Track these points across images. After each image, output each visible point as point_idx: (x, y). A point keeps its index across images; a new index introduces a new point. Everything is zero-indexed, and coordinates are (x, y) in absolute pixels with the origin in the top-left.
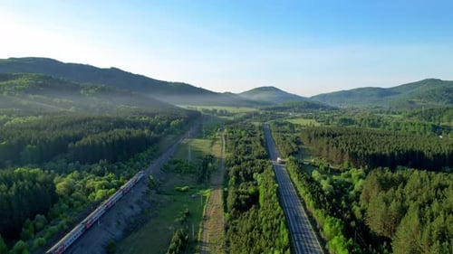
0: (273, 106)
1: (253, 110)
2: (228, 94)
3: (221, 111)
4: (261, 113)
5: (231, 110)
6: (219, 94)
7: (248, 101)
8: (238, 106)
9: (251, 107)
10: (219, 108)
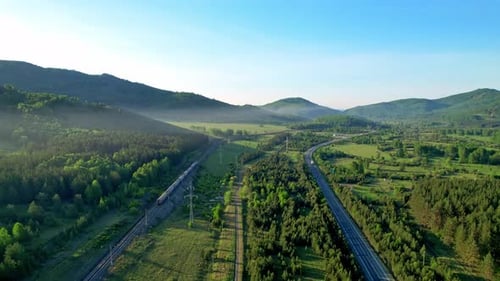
0: (308, 123)
1: (282, 129)
2: (248, 107)
3: (240, 133)
4: (295, 133)
5: (252, 129)
6: (238, 107)
7: (274, 117)
8: (262, 123)
9: (279, 124)
10: (236, 128)
